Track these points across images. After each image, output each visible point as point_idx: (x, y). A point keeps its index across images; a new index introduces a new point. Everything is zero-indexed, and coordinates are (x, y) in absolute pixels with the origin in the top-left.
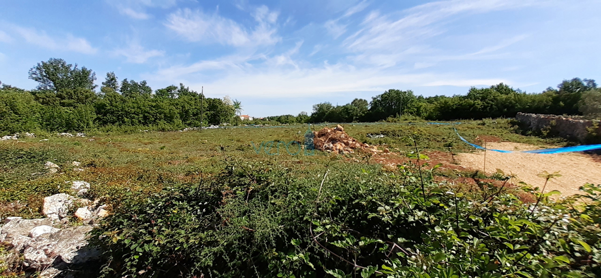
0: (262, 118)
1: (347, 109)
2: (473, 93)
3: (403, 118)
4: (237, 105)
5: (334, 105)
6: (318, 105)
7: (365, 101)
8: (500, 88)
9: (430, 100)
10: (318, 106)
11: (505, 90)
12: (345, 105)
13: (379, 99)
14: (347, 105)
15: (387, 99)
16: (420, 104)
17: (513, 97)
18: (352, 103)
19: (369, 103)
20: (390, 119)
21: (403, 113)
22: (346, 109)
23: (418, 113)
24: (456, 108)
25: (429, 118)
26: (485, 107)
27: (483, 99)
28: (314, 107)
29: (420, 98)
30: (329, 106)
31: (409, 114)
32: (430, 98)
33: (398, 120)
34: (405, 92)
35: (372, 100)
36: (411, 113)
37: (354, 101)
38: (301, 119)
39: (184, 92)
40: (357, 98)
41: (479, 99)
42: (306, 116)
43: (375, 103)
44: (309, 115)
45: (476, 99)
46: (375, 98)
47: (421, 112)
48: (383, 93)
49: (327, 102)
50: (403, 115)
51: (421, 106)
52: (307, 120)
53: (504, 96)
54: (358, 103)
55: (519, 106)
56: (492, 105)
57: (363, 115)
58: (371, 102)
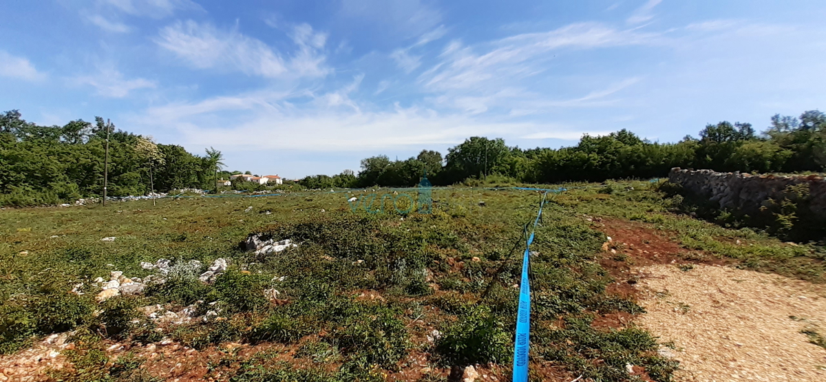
0: (297, 180)
1: (411, 166)
2: (586, 143)
3: (490, 180)
4: (215, 156)
5: (392, 160)
6: (368, 160)
7: (438, 154)
8: (624, 137)
9: (529, 154)
10: (368, 162)
11: (629, 139)
12: (407, 159)
13: (458, 151)
14: (410, 159)
15: (468, 152)
16: (515, 159)
17: (641, 149)
18: (418, 157)
19: (443, 156)
20: (469, 181)
21: (491, 172)
22: (408, 165)
23: (512, 173)
24: (564, 164)
25: (528, 179)
26: (604, 164)
27: (600, 152)
28: (362, 163)
29: (516, 151)
30: (384, 161)
31: (500, 174)
32: (530, 150)
33: (482, 183)
34: (493, 141)
35: (448, 152)
36: (503, 172)
37: (422, 153)
38: (343, 181)
39: (103, 131)
40: (426, 149)
41: (595, 151)
42: (352, 176)
43: (453, 157)
44: (356, 175)
45: (591, 151)
46: (453, 151)
47: (516, 170)
48: (463, 142)
49: (383, 155)
50: (490, 175)
51: (516, 162)
52: (353, 182)
53: (629, 148)
54: (428, 157)
55: (651, 162)
56: (613, 160)
57: (435, 174)
58: (447, 156)
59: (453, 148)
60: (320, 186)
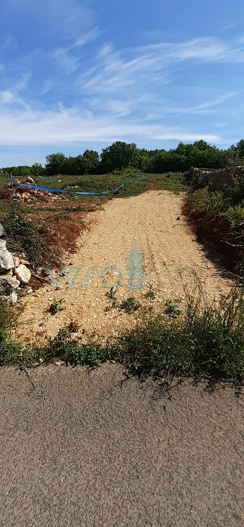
1: (79, 161)
2: (183, 149)
3: (127, 171)
5: (67, 156)
6: (51, 156)
7: (96, 153)
8: (201, 145)
9: (151, 153)
10: (51, 157)
11: (204, 146)
12: (77, 156)
13: (108, 151)
14: (79, 156)
15: (114, 152)
16: (142, 157)
17: (206, 153)
18: (84, 155)
19: (99, 155)
20: (115, 171)
21: (128, 166)
23: (140, 167)
24: (167, 162)
25: (148, 171)
26: (187, 161)
27: (187, 154)
28: (47, 158)
29: (143, 152)
30: (61, 157)
31: (133, 167)
32: (151, 151)
33: (122, 173)
34: (130, 145)
35: (102, 152)
36: (134, 166)
37: (86, 152)
38: (35, 171)
40: (88, 149)
41: (184, 154)
42: (40, 168)
43: (106, 154)
44: (44, 166)
45: (182, 153)
46: (105, 151)
47: (142, 164)
48: (111, 145)
49: (60, 152)
50: (127, 168)
51: (142, 159)
52: (42, 172)
53: (201, 152)
54: (90, 155)
55: (209, 161)
56: (192, 159)
57: (95, 167)
58: (101, 154)
59: (105, 149)
60: (22, 174)
